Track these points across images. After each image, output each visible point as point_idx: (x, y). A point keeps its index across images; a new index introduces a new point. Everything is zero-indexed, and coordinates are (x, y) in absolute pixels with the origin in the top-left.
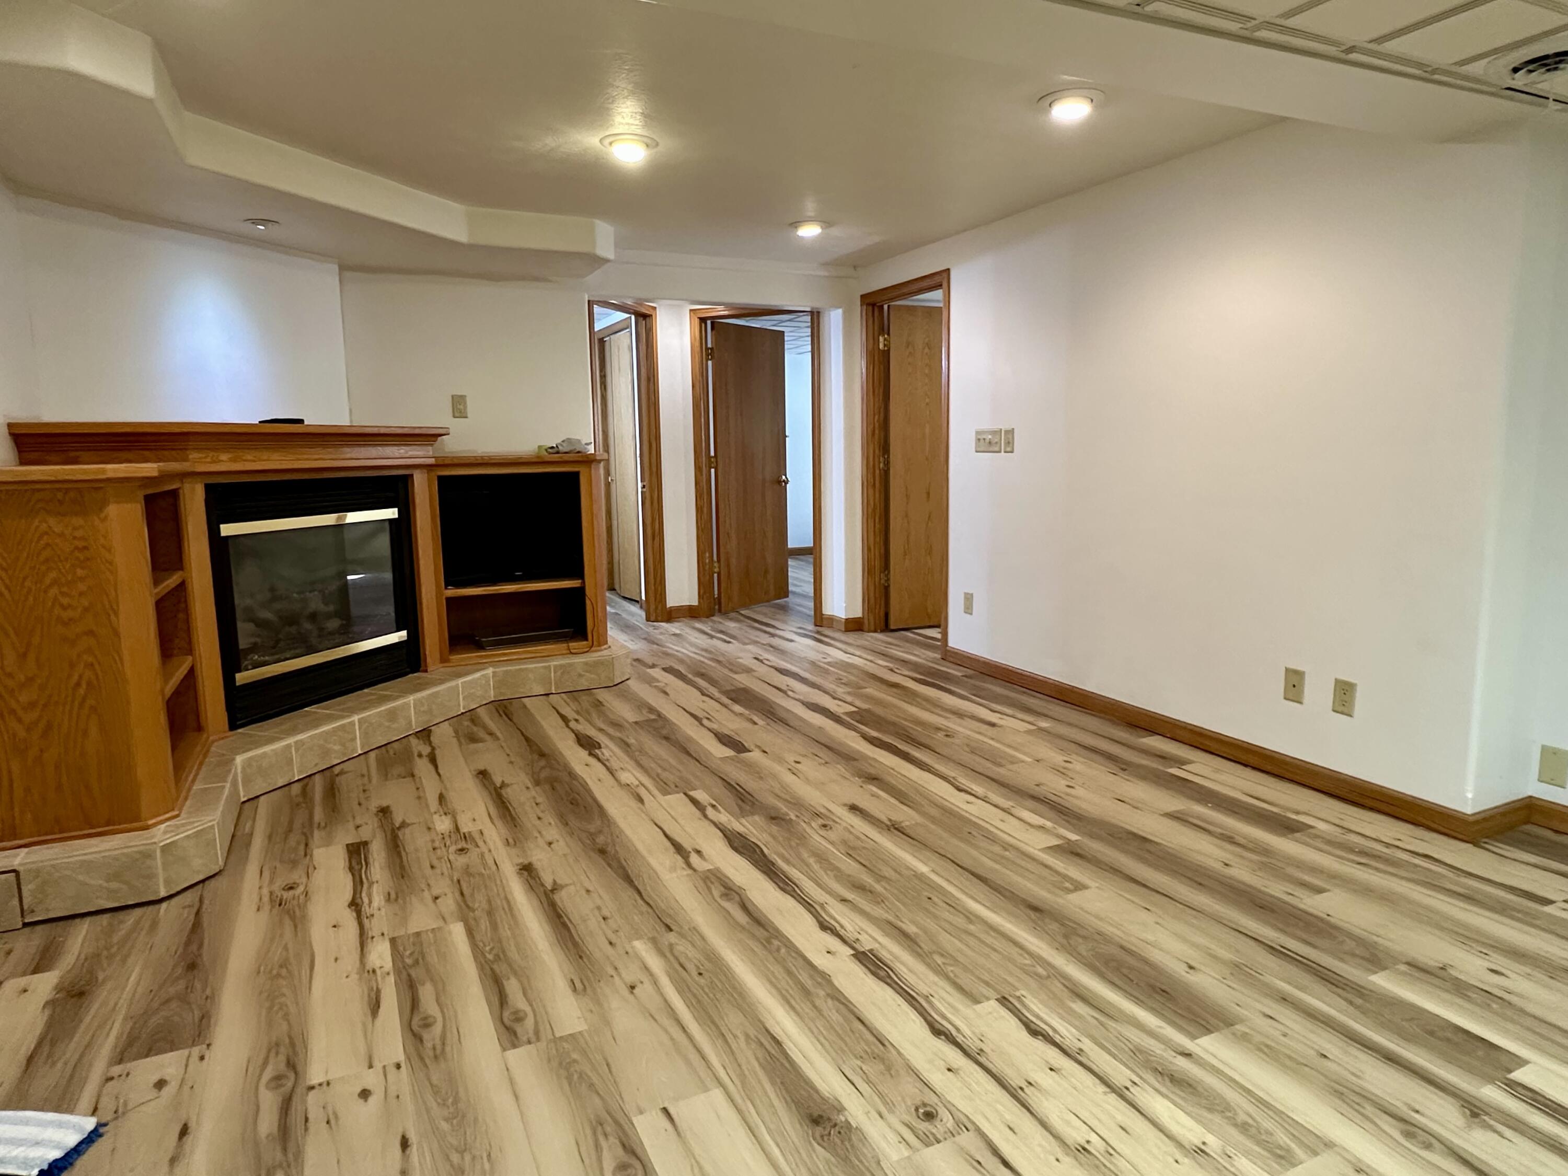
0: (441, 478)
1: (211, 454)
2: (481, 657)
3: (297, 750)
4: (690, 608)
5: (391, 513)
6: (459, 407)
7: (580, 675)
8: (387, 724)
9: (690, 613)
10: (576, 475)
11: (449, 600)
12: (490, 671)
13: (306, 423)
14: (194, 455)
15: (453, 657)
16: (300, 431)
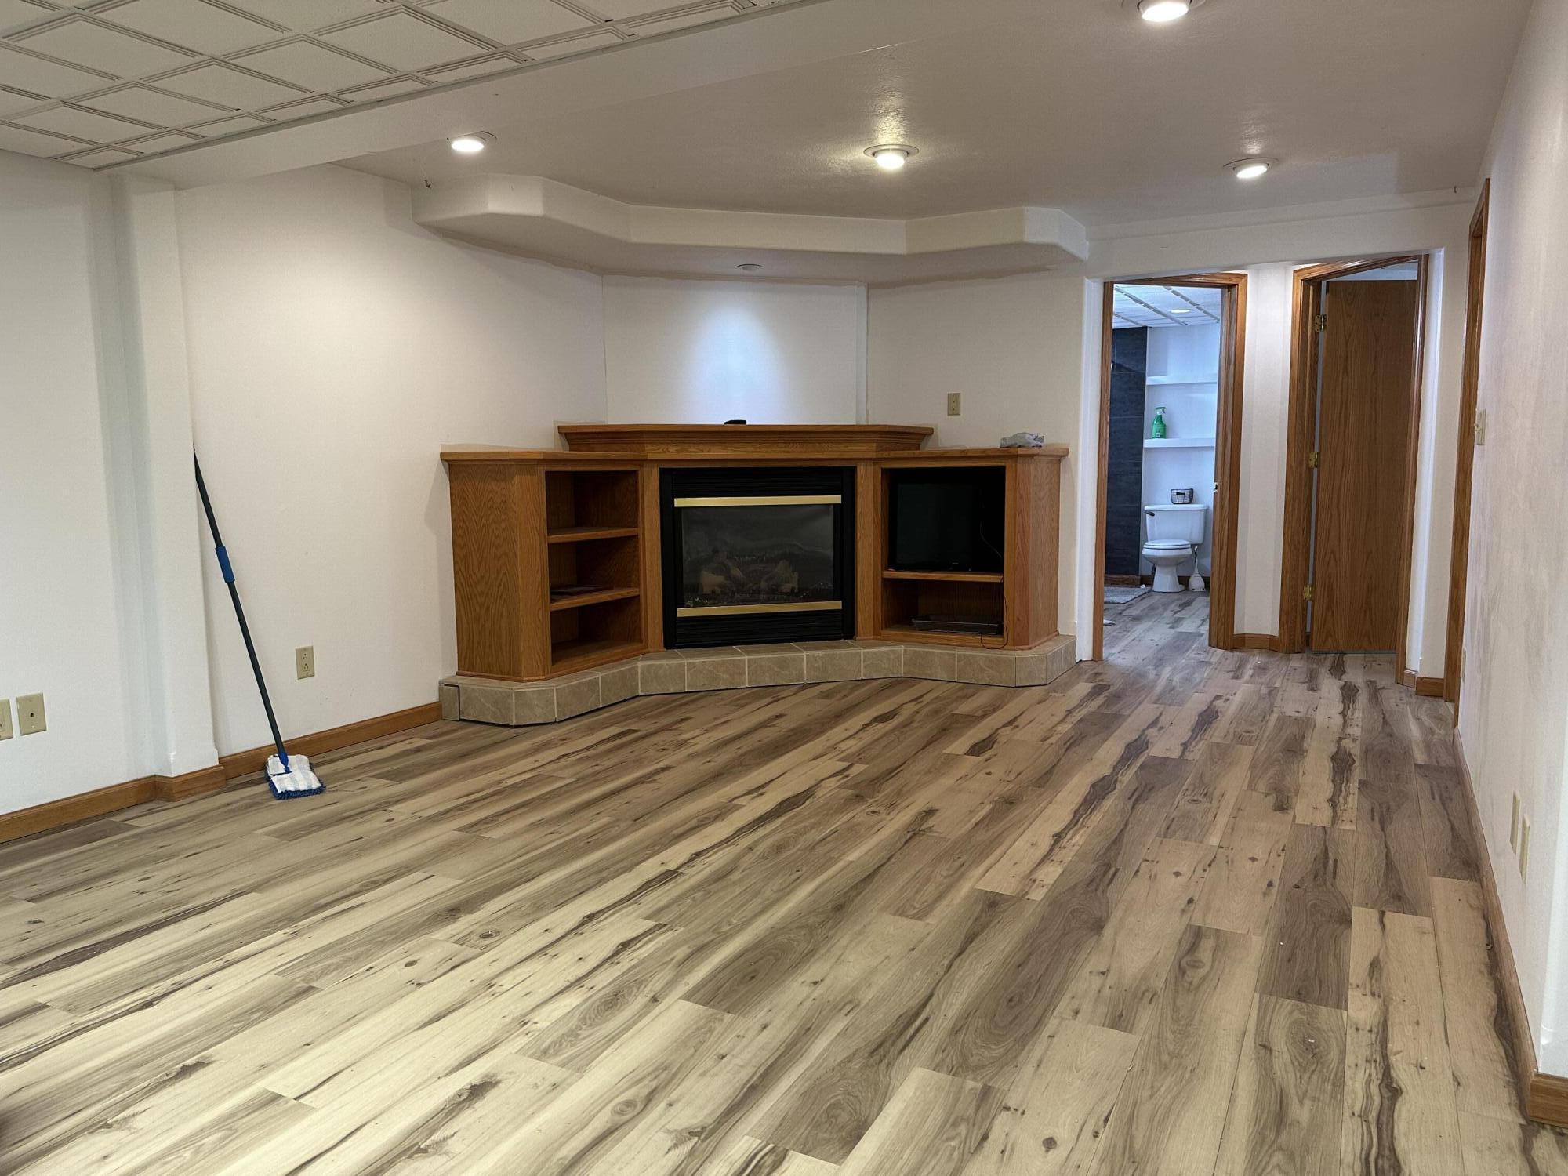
0: (884, 471)
1: (663, 447)
2: (906, 635)
3: (689, 669)
4: (1271, 638)
5: (836, 499)
6: (953, 405)
7: (982, 670)
8: (776, 669)
9: (1269, 645)
10: (1002, 470)
11: (884, 580)
12: (902, 648)
13: (748, 423)
14: (648, 448)
15: (882, 632)
16: (742, 430)
